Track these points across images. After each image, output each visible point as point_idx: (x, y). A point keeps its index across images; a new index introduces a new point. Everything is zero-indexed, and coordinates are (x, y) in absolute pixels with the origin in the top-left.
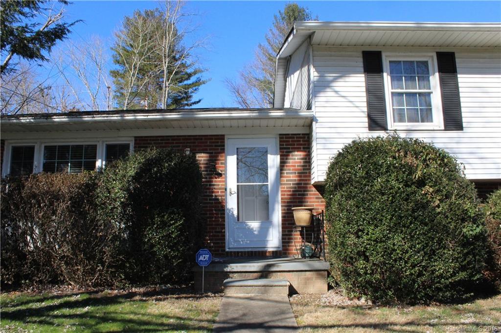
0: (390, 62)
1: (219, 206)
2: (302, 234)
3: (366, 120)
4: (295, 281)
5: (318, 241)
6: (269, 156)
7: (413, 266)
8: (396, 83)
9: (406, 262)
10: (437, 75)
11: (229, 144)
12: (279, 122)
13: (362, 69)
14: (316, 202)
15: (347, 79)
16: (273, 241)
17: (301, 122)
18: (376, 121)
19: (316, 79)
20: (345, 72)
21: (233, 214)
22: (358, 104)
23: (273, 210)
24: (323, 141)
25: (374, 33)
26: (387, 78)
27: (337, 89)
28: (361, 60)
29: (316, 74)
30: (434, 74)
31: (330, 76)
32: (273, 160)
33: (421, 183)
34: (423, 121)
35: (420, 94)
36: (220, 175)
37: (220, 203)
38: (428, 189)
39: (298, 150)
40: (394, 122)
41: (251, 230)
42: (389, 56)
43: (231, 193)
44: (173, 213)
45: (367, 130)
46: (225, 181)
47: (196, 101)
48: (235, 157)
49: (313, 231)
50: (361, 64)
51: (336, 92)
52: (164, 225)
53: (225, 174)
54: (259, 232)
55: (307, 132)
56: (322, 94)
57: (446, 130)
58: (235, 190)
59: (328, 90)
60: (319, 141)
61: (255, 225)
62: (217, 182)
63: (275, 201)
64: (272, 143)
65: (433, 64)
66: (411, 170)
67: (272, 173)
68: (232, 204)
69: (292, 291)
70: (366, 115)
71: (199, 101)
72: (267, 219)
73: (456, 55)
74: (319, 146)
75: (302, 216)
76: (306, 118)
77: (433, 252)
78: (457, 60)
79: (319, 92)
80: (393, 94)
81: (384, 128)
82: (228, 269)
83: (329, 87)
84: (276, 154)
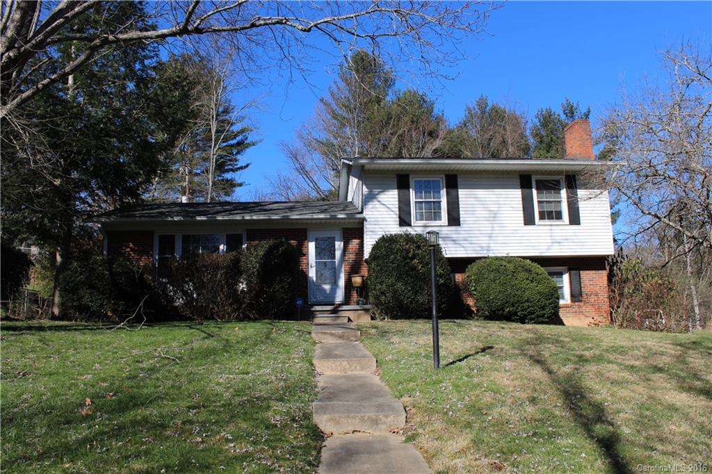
0: (415, 181)
1: (305, 276)
2: (357, 293)
3: (398, 219)
4: (352, 315)
5: (366, 297)
6: (336, 242)
7: (408, 298)
8: (419, 195)
9: (404, 297)
10: (445, 189)
11: (310, 234)
12: (343, 221)
13: (396, 187)
14: (365, 271)
15: (386, 193)
16: (339, 297)
17: (357, 221)
18: (404, 221)
19: (366, 193)
20: (385, 188)
21: (313, 281)
22: (393, 209)
23: (339, 277)
24: (370, 233)
25: (402, 166)
26: (412, 193)
27: (379, 199)
28: (396, 180)
29: (366, 190)
30: (443, 189)
31: (376, 191)
32: (339, 245)
33: (413, 258)
34: (435, 220)
35: (434, 202)
36: (304, 255)
37: (304, 273)
38: (416, 261)
39: (355, 238)
40: (416, 220)
41: (324, 290)
42: (414, 178)
43: (311, 267)
44: (286, 275)
45: (398, 226)
46: (308, 259)
47: (243, 165)
48: (314, 243)
49: (363, 290)
50: (396, 183)
51: (379, 201)
52: (281, 281)
53: (308, 254)
54: (330, 291)
55: (361, 226)
56: (370, 203)
57: (449, 225)
58: (314, 264)
59: (375, 200)
60: (368, 233)
61: (327, 287)
62: (303, 260)
63: (340, 272)
64: (338, 234)
65: (443, 182)
66: (408, 251)
67: (338, 254)
68: (312, 273)
69: (349, 320)
70: (398, 216)
71: (247, 166)
72: (335, 284)
73: (458, 176)
74: (368, 237)
75: (357, 280)
76: (360, 219)
77: (417, 291)
78: (459, 180)
79: (369, 201)
80: (416, 202)
81: (409, 225)
82: (313, 309)
83: (375, 198)
84: (341, 241)
